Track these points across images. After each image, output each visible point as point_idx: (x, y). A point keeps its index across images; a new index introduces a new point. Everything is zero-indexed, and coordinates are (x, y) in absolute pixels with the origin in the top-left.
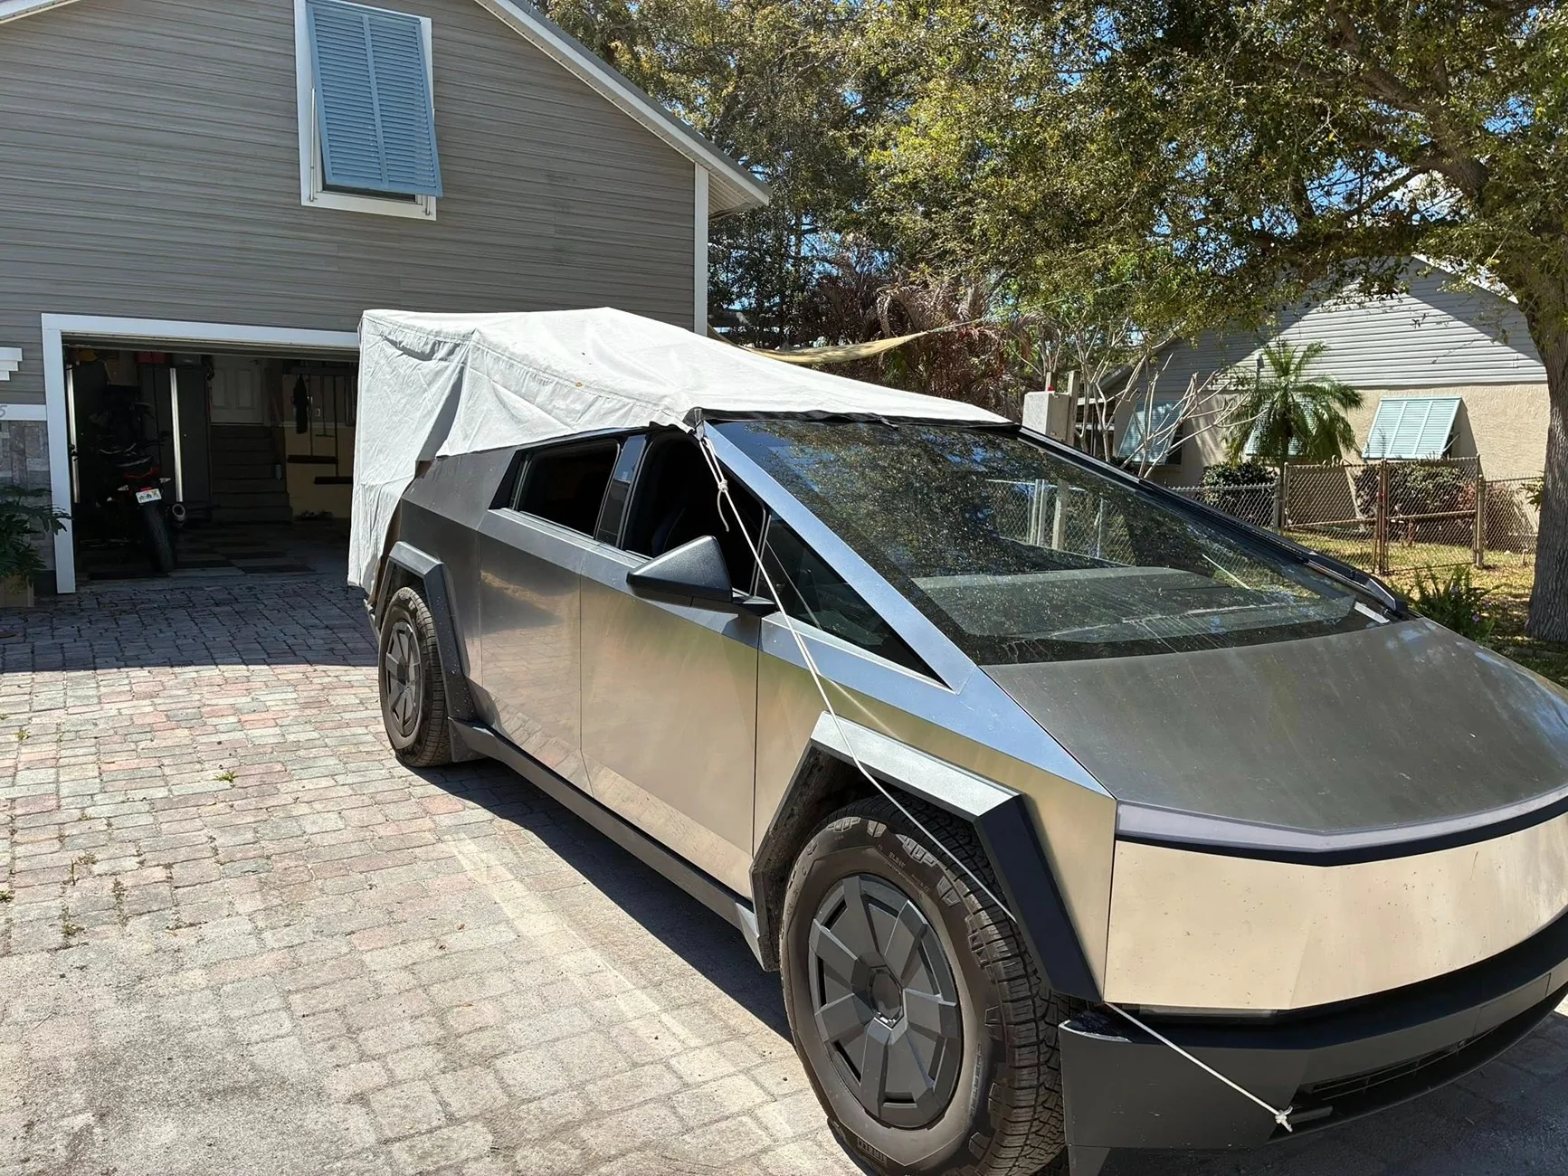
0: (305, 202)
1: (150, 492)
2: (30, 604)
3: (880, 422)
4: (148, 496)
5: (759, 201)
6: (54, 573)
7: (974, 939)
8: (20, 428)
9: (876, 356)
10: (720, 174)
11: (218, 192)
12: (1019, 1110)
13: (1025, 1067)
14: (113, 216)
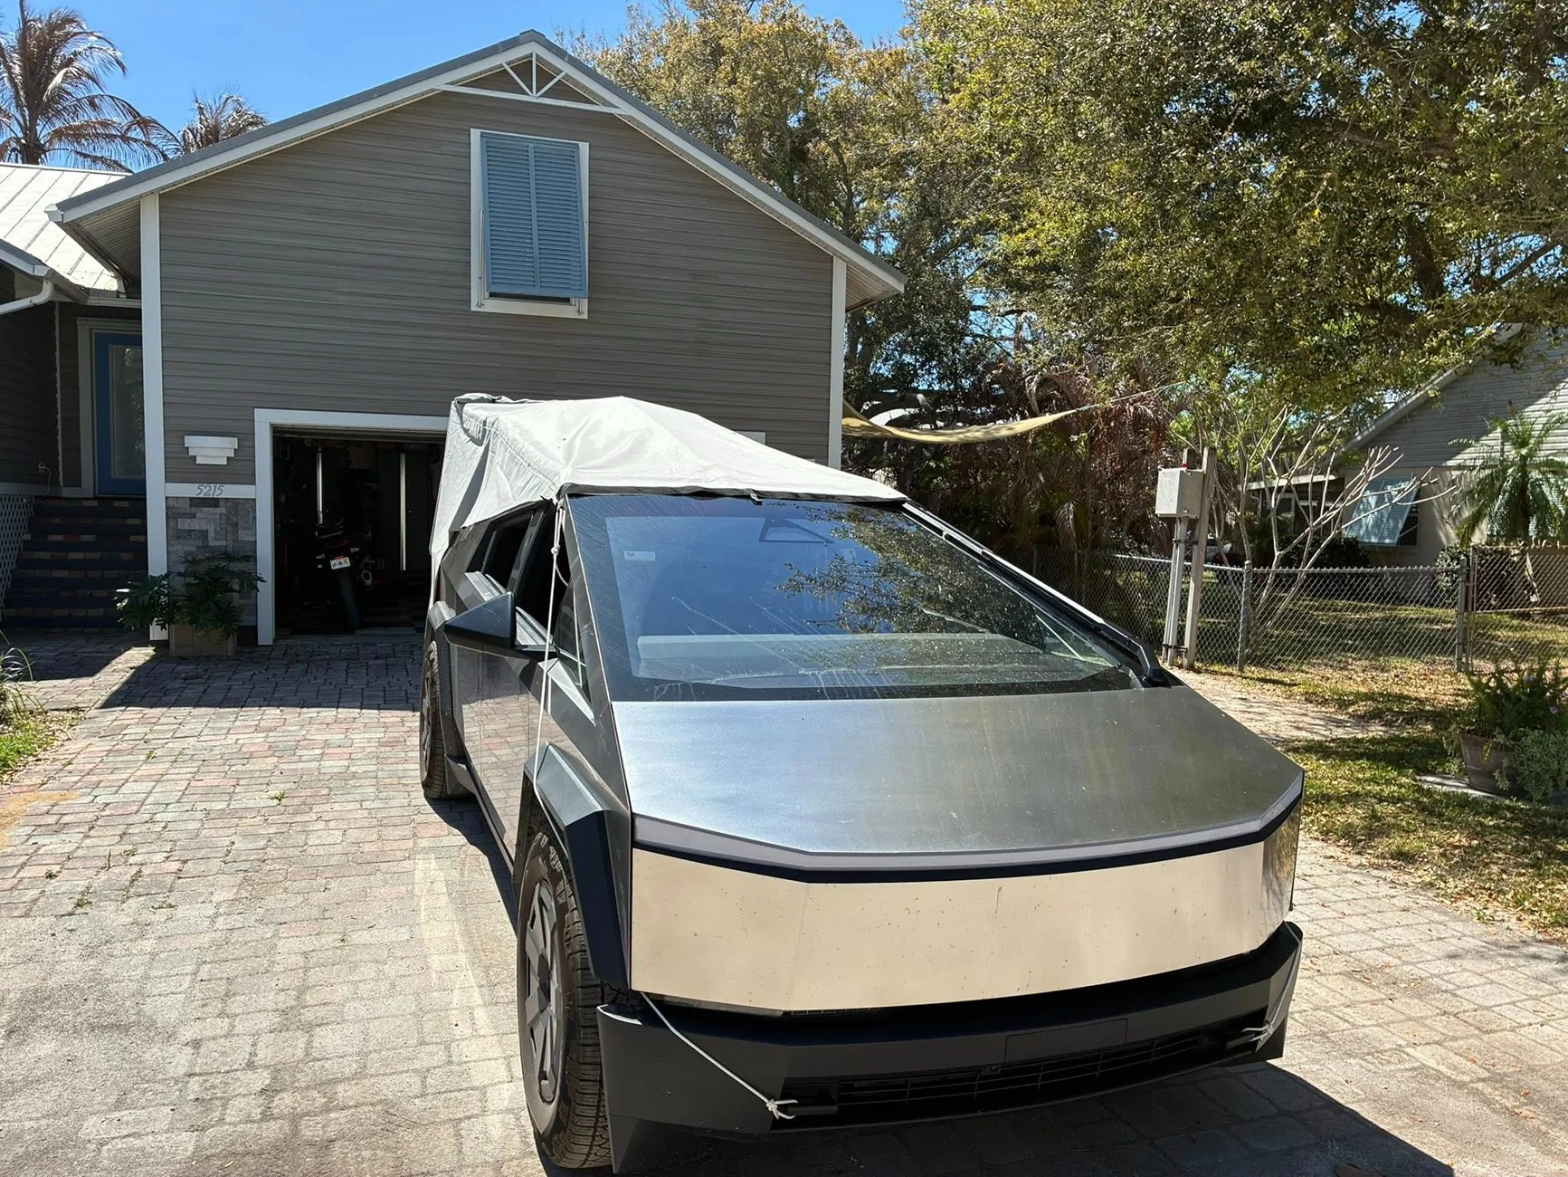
0: (474, 308)
1: (342, 560)
2: (230, 653)
3: (748, 497)
4: (340, 563)
5: (896, 290)
6: (255, 628)
7: (567, 933)
8: (235, 504)
9: (1025, 434)
10: (857, 266)
11: (400, 303)
12: (585, 1083)
13: (589, 1045)
14: (315, 326)
